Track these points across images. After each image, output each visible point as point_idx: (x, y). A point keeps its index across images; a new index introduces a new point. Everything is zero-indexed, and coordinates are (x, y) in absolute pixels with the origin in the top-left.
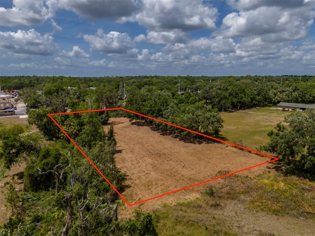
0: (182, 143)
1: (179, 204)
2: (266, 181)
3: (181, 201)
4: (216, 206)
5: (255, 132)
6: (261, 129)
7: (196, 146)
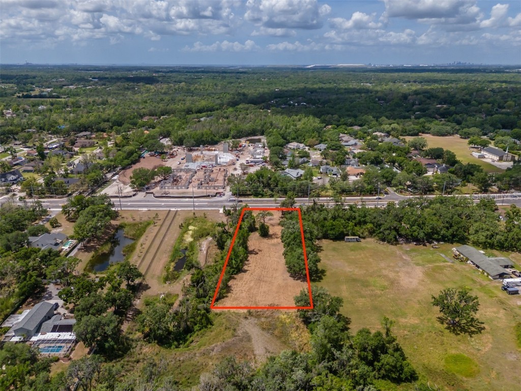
5: (354, 280)
6: (368, 278)
7: (291, 281)
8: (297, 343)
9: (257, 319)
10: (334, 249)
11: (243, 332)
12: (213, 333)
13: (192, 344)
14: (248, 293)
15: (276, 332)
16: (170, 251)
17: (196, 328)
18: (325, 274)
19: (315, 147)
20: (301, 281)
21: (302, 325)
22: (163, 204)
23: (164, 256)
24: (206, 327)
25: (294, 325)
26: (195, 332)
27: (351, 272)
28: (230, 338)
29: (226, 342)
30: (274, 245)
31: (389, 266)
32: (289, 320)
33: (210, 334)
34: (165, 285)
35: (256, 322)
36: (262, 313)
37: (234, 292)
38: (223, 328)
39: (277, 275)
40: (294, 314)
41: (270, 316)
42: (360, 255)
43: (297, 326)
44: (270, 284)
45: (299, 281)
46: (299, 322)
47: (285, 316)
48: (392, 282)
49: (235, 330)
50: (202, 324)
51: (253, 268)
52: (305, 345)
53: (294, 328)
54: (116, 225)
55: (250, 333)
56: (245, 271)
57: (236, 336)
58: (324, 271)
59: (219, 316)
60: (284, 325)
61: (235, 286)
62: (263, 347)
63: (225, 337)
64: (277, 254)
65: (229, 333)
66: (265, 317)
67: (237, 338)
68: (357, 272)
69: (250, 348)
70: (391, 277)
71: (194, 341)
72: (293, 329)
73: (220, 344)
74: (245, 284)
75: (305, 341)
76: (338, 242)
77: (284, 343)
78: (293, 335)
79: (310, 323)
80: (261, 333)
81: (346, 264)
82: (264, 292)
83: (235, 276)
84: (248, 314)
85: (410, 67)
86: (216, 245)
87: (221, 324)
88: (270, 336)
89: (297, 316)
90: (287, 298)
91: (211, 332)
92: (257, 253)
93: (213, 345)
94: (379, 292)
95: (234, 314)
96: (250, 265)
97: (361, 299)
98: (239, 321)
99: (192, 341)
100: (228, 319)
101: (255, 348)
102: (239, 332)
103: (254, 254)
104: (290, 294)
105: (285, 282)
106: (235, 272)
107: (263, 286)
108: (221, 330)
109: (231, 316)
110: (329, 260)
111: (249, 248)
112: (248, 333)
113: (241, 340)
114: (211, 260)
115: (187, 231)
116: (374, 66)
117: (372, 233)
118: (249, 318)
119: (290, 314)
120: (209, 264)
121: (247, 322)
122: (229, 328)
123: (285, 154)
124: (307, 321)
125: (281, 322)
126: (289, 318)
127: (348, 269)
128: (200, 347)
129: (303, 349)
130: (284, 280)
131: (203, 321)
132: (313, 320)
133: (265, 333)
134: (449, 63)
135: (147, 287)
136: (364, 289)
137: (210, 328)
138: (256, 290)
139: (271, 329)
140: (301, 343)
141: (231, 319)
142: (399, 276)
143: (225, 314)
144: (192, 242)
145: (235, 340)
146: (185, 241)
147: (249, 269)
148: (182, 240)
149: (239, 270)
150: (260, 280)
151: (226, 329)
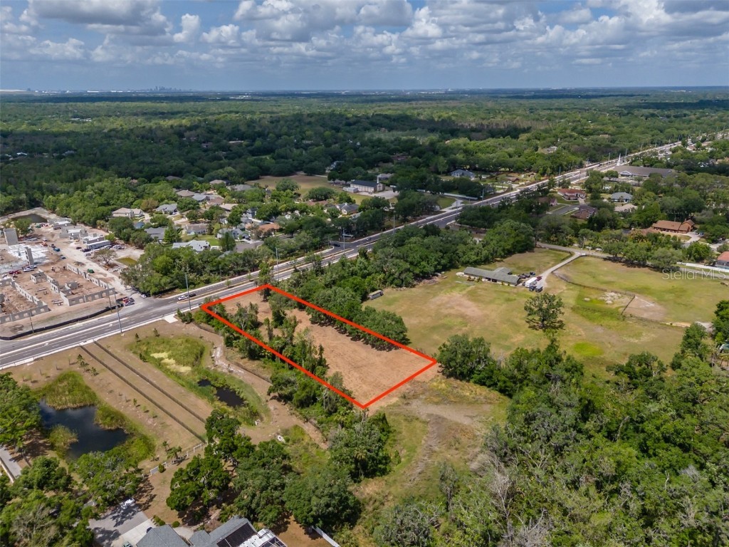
0: (374, 350)
1: (388, 406)
2: (435, 384)
3: (390, 404)
4: (408, 404)
7: (386, 353)
9: (417, 400)
11: (427, 416)
12: (405, 433)
13: (400, 455)
16: (187, 391)
19: (158, 210)
21: (460, 383)
28: (426, 427)
32: (444, 385)
33: (403, 435)
34: (261, 426)
35: (421, 402)
41: (424, 391)
44: (372, 366)
46: (454, 381)
49: (418, 419)
62: (463, 417)
66: (422, 394)
72: (458, 389)
77: (471, 403)
82: (381, 375)
84: (404, 400)
85: (96, 93)
86: (243, 358)
88: (452, 406)
91: (400, 432)
94: (466, 329)
95: (391, 407)
102: (423, 418)
107: (370, 371)
108: (406, 426)
109: (391, 410)
112: (432, 414)
115: (160, 361)
116: (40, 92)
118: (410, 402)
121: (414, 406)
122: (412, 420)
125: (440, 389)
126: (441, 383)
128: (415, 451)
136: (452, 331)
139: (443, 399)
141: (397, 412)
144: (194, 370)
146: (180, 372)
150: (356, 368)
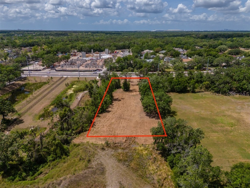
5: (203, 119)
6: (214, 117)
7: (147, 119)
8: (156, 178)
9: (114, 151)
10: (180, 98)
11: (98, 164)
12: (66, 164)
13: (40, 176)
14: (109, 127)
15: (132, 164)
16: (53, 98)
17: (50, 158)
18: (176, 114)
19: (160, 52)
20: (156, 119)
21: (159, 157)
22: (60, 74)
23: (47, 101)
24: (60, 158)
25: (152, 157)
26: (47, 163)
27: (198, 113)
28: (82, 170)
29: (76, 174)
30: (133, 95)
31: (229, 109)
32: (146, 152)
33: (62, 165)
34: (39, 121)
35: (112, 153)
36: (119, 144)
37: (97, 127)
38: (77, 159)
39: (135, 114)
40: (150, 146)
41: (127, 147)
42: (203, 101)
43: (155, 158)
44: (128, 120)
45: (154, 119)
46: (156, 154)
47: (142, 148)
48: (238, 120)
49: (89, 161)
50: (56, 155)
51: (116, 109)
52: (165, 179)
53: (152, 160)
54: (22, 84)
55: (105, 165)
56: (109, 112)
57: (90, 168)
58: (175, 112)
59: (77, 146)
60: (141, 156)
61: (98, 122)
62: (117, 182)
63: (77, 168)
64: (135, 101)
65: (82, 164)
66: (122, 149)
67: (90, 170)
68: (204, 113)
69: (102, 182)
70: (235, 116)
71: (43, 173)
72: (150, 161)
73: (70, 177)
74: (107, 121)
75: (164, 175)
76: (182, 94)
77: (142, 177)
78: (151, 168)
79: (169, 155)
80: (116, 165)
81: (193, 107)
82: (123, 127)
83: (100, 115)
84: (106, 145)
86: (89, 95)
87: (77, 155)
88: (125, 169)
89: (154, 148)
90: (143, 132)
91: (64, 162)
92: (120, 100)
93: (62, 178)
94: (229, 128)
95: (92, 146)
96: (113, 108)
97: (214, 133)
98: (96, 152)
99: (41, 173)
100: (85, 150)
101: (108, 183)
102: (93, 163)
103: (118, 101)
104: (146, 128)
105: (142, 119)
106: (100, 112)
107: (123, 122)
108: (74, 161)
109: (88, 147)
110: (178, 104)
111: (114, 97)
112: (102, 165)
113: (94, 173)
114: (83, 104)
115: (71, 88)
117: (207, 88)
118: (106, 149)
119: (147, 146)
120: (80, 106)
121: (104, 153)
122: (83, 159)
123: (142, 55)
124: (165, 153)
125: (138, 154)
126: (146, 150)
127: (195, 111)
128: (46, 180)
129: (162, 185)
130: (141, 118)
131: (58, 151)
132: (173, 152)
133: (120, 165)
134: (222, 30)
135: (21, 122)
136: (214, 125)
137: (64, 159)
138: (116, 125)
139: (127, 160)
140: (160, 177)
141: (88, 150)
142: (241, 116)
143: (83, 145)
144: (72, 93)
145: (87, 172)
146: (67, 93)
147: (112, 110)
148: (66, 93)
149: (104, 110)
150: (120, 118)
151: (80, 159)
